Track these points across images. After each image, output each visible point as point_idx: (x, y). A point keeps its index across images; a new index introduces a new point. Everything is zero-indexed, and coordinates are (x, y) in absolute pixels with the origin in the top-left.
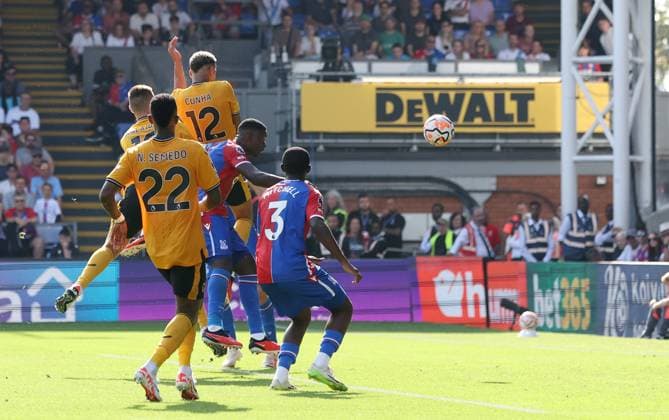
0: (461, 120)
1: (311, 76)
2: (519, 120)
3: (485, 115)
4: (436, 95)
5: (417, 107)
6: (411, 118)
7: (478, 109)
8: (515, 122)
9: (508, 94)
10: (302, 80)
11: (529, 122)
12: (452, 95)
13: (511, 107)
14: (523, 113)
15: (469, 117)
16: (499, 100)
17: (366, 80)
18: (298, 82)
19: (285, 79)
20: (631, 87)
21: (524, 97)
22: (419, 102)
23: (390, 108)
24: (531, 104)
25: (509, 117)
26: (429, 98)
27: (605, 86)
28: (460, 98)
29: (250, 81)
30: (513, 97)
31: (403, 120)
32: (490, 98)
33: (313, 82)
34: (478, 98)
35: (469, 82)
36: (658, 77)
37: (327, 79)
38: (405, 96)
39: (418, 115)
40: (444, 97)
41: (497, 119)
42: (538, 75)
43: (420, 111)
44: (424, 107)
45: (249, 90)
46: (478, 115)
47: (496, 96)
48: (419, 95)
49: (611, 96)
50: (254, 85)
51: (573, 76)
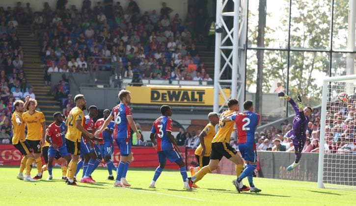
0: (179, 101)
1: (129, 84)
2: (199, 101)
3: (188, 99)
4: (171, 92)
5: (165, 95)
6: (163, 99)
7: (185, 97)
8: (198, 101)
9: (196, 92)
10: (126, 85)
11: (203, 102)
12: (177, 92)
13: (197, 96)
14: (201, 98)
15: (183, 99)
16: (193, 94)
17: (148, 86)
18: (124, 86)
19: (120, 85)
20: (238, 91)
21: (201, 93)
22: (166, 94)
23: (156, 95)
24: (204, 96)
25: (196, 100)
26: (169, 92)
27: (228, 90)
28: (179, 93)
29: (108, 85)
30: (198, 93)
31: (160, 100)
32: (190, 93)
33: (129, 86)
34: (186, 93)
35: (183, 87)
36: (247, 87)
37: (134, 85)
38: (161, 92)
39: (165, 98)
40: (174, 92)
41: (192, 100)
42: (206, 86)
43: (166, 97)
45: (108, 88)
46: (186, 99)
47: (192, 92)
48: (166, 92)
49: (231, 93)
50: (110, 86)
51: (218, 86)
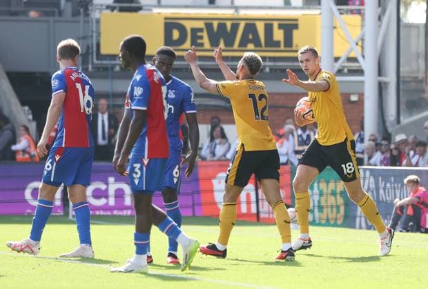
0: (236, 46)
1: (108, 7)
2: (285, 46)
3: (257, 42)
4: (215, 24)
5: (199, 34)
6: (194, 43)
7: (251, 37)
8: (282, 48)
9: (276, 24)
10: (101, 10)
11: (294, 48)
12: (229, 24)
13: (278, 35)
14: (289, 40)
15: (244, 43)
16: (269, 29)
17: (156, 11)
18: (98, 11)
19: (86, 9)
20: (380, 19)
21: (290, 27)
22: (201, 30)
23: (176, 35)
24: (295, 32)
25: (278, 44)
26: (209, 26)
27: (357, 18)
28: (235, 27)
29: (56, 10)
30: (280, 27)
31: (187, 45)
32: (260, 27)
33: (108, 12)
34: (251, 27)
35: (243, 13)
36: (402, 10)
37: (122, 10)
38: (189, 25)
39: (199, 41)
40: (222, 26)
41: (266, 46)
42: (302, 8)
43: (201, 37)
44: (205, 34)
45: (57, 18)
46: (251, 41)
47: (266, 25)
48: (201, 25)
49: (363, 26)
50: (60, 14)
51: (331, 9)
